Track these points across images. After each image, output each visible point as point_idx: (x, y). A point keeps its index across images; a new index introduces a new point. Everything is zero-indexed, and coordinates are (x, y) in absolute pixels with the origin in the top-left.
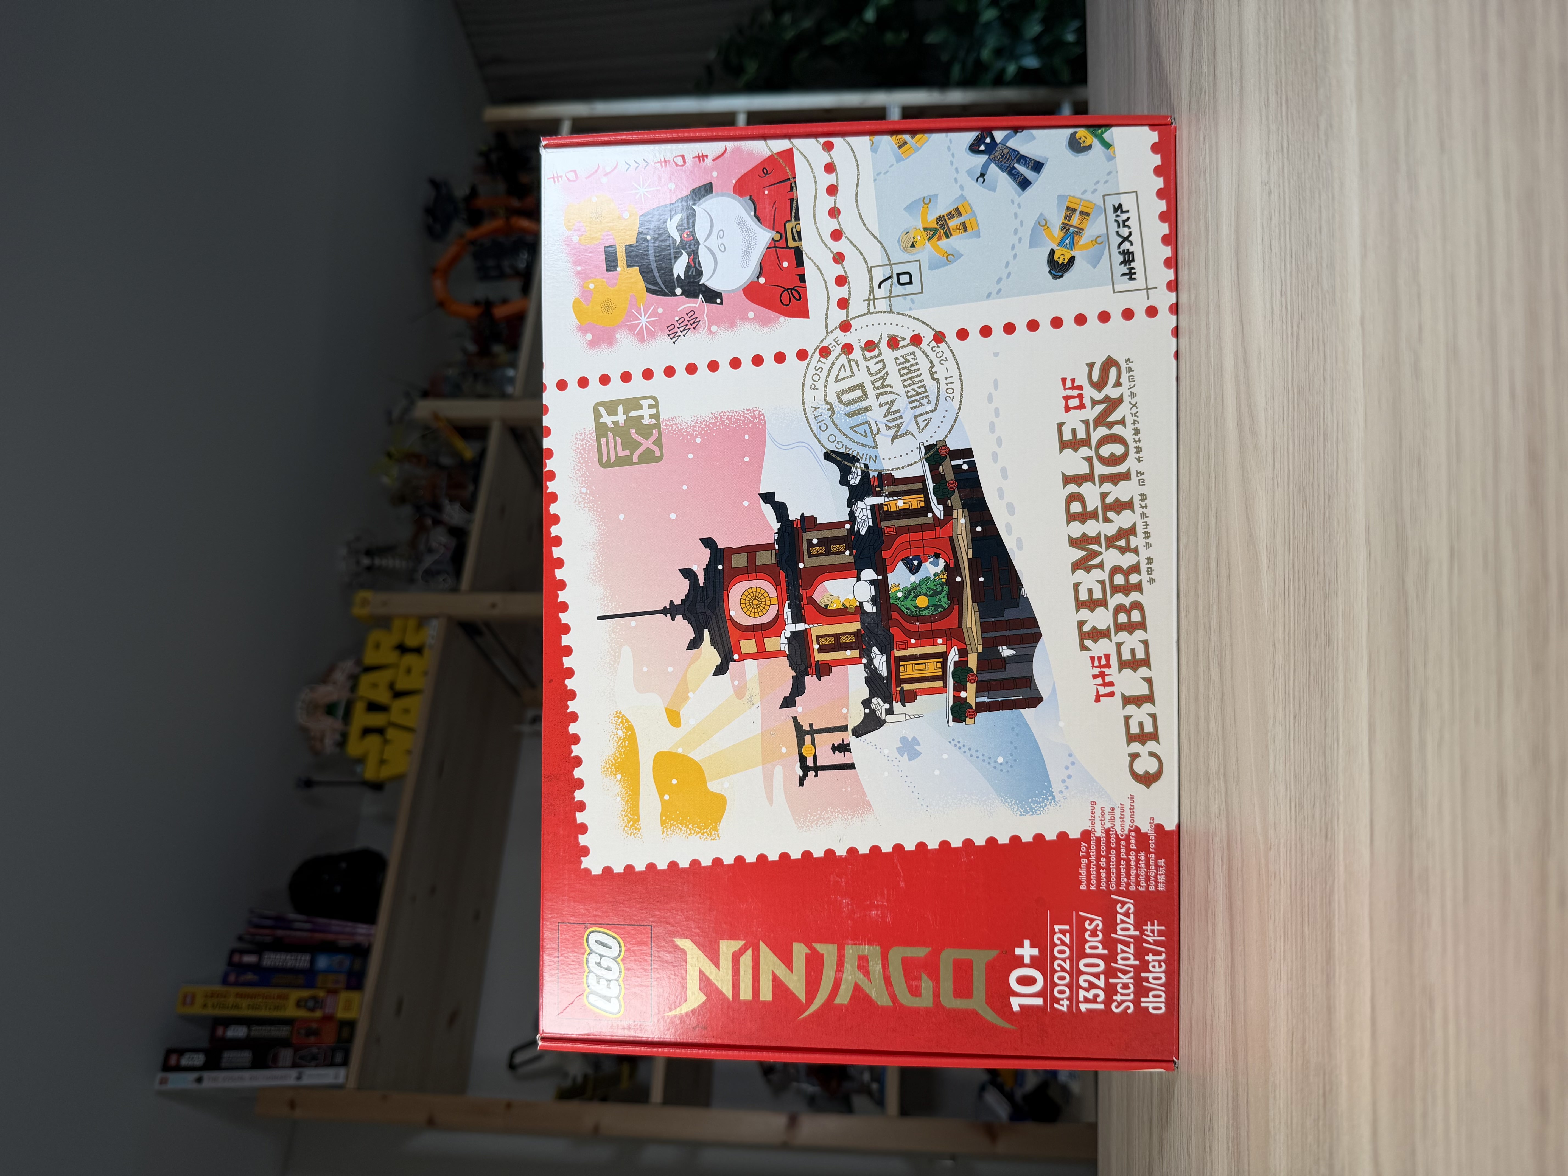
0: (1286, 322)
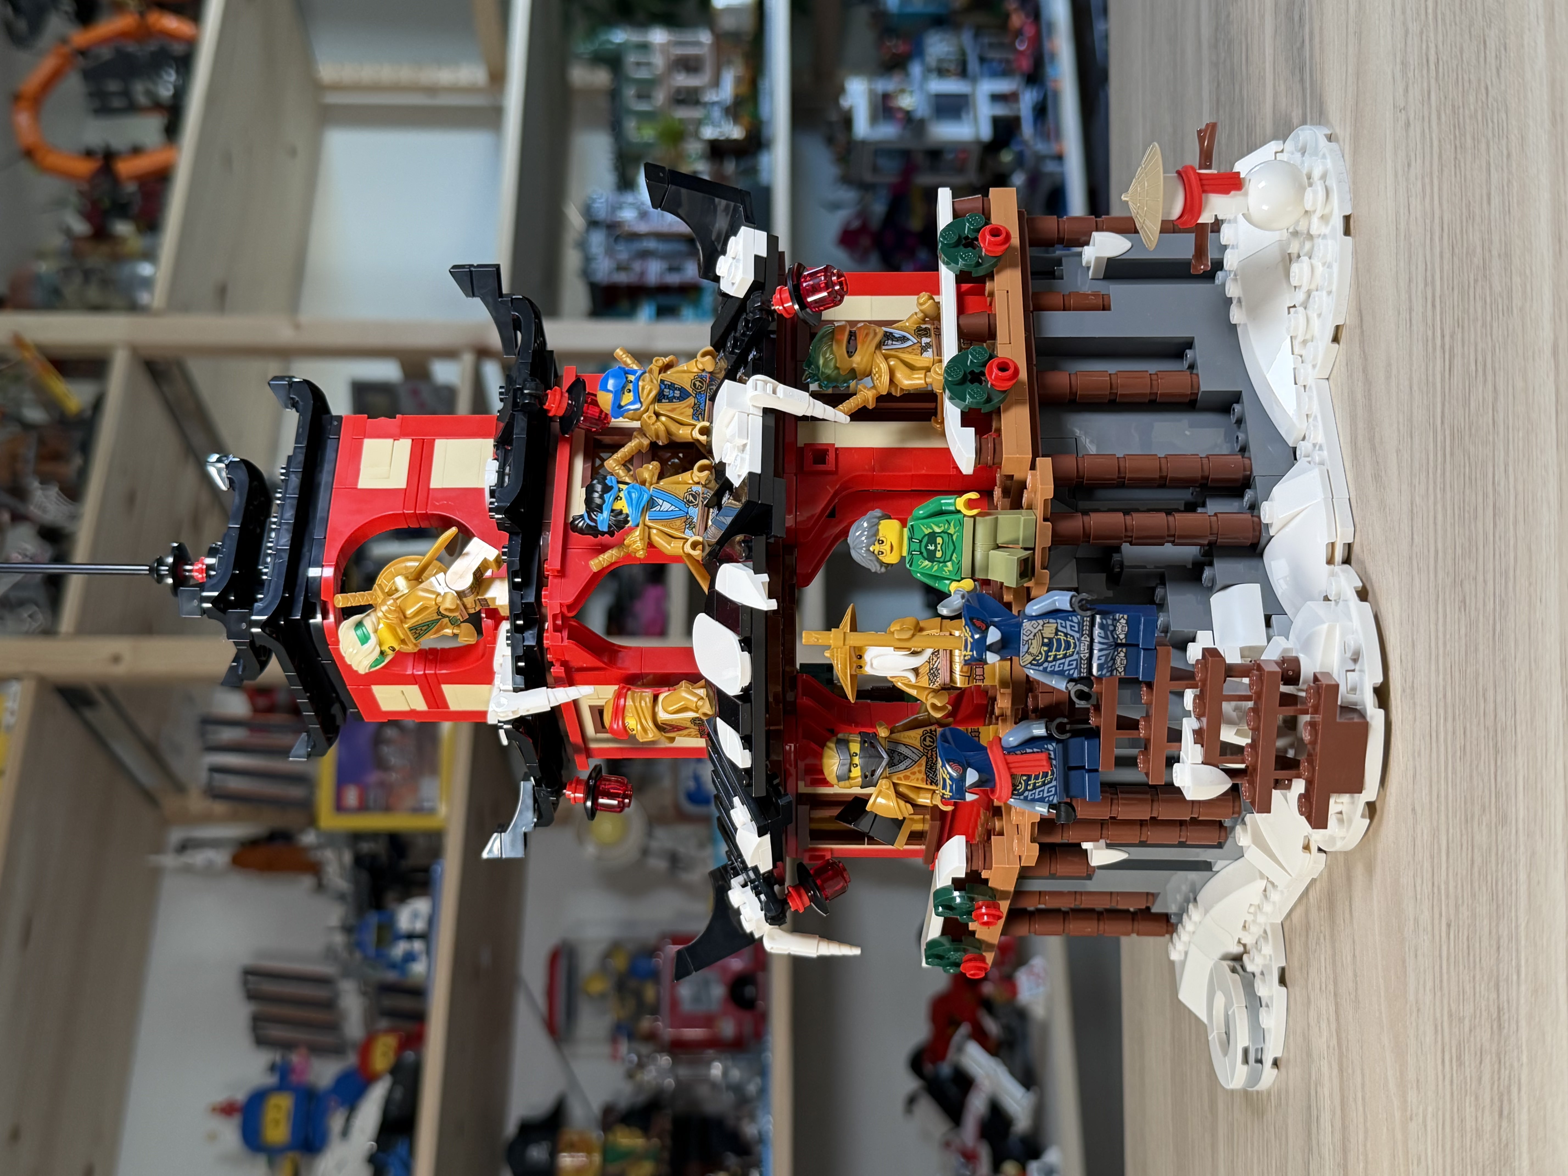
0: (1433, 326)
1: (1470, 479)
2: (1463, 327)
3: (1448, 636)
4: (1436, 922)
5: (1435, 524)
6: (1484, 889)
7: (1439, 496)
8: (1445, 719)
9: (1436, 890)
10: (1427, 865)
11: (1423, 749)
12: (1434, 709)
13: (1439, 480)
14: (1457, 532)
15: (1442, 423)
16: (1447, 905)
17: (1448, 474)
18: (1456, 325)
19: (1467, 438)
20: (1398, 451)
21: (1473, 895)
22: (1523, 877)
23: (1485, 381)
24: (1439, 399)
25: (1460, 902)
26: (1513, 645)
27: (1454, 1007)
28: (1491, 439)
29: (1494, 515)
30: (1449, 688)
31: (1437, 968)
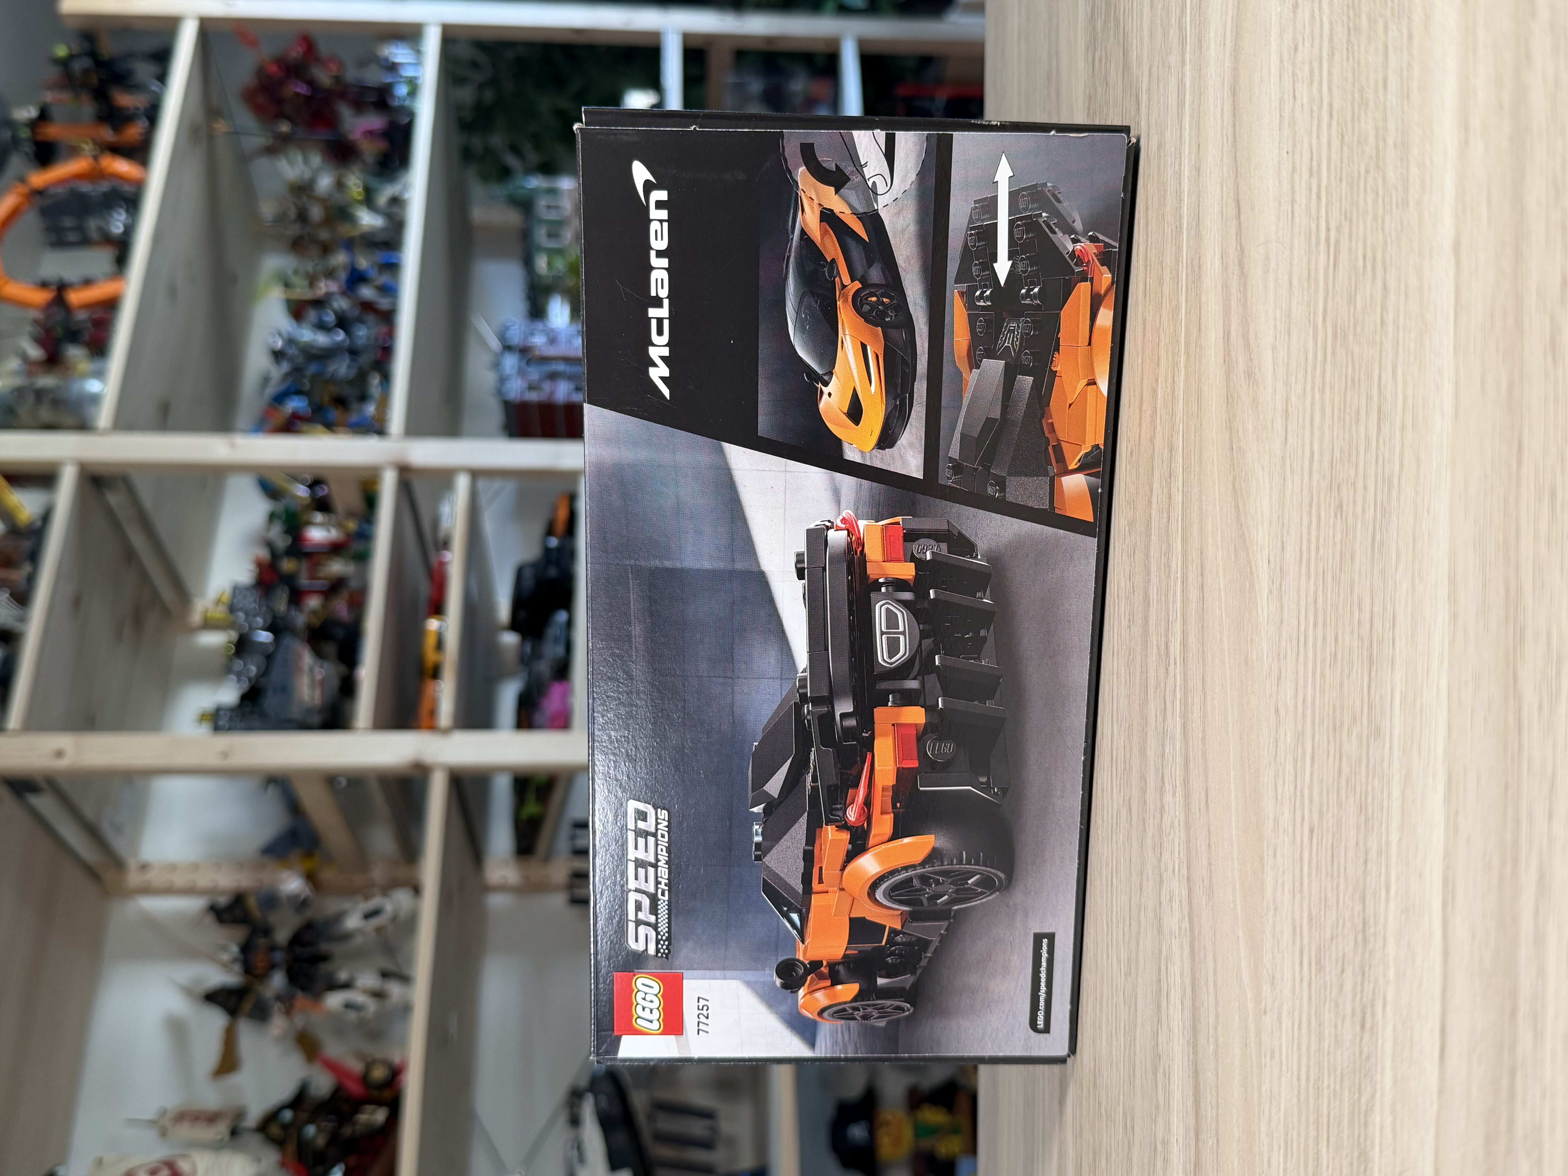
1: (1353, 380)
2: (1351, 220)
3: (1322, 541)
4: (1298, 825)
5: (1312, 425)
6: (1352, 800)
7: (1317, 396)
8: (1315, 624)
9: (1298, 794)
10: (1289, 767)
11: (1289, 652)
12: (1303, 613)
13: (1318, 379)
14: (1335, 434)
15: (1324, 320)
16: (1311, 811)
17: (1328, 374)
18: (1343, 217)
19: (1351, 337)
20: (1274, 348)
21: (1339, 804)
22: (1396, 793)
23: (1374, 277)
24: (1321, 294)
25: (1325, 809)
26: (1394, 556)
27: (1314, 911)
28: (1378, 339)
29: (1379, 419)
30: (1320, 594)
31: (1297, 870)
